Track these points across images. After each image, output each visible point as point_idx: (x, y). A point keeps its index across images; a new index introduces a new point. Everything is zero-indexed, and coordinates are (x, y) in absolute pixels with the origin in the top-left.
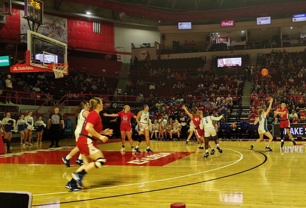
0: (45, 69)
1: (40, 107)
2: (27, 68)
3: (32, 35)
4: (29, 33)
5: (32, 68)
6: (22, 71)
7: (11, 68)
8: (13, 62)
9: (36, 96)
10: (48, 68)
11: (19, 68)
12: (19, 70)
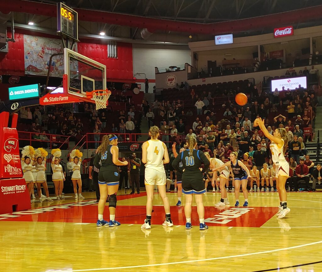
0: (83, 98)
4: (67, 51)
9: (52, 137)
10: (87, 96)
11: (51, 99)
12: (50, 101)
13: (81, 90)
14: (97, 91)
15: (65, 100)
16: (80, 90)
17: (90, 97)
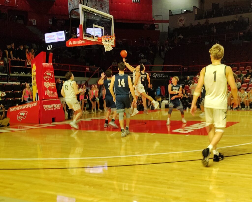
0: (96, 42)
1: (89, 79)
2: (80, 42)
3: (83, 9)
4: (81, 6)
5: (84, 42)
6: (76, 45)
7: (67, 42)
8: (68, 37)
9: (86, 69)
10: (98, 41)
11: (74, 42)
12: (73, 44)
17: (100, 41)
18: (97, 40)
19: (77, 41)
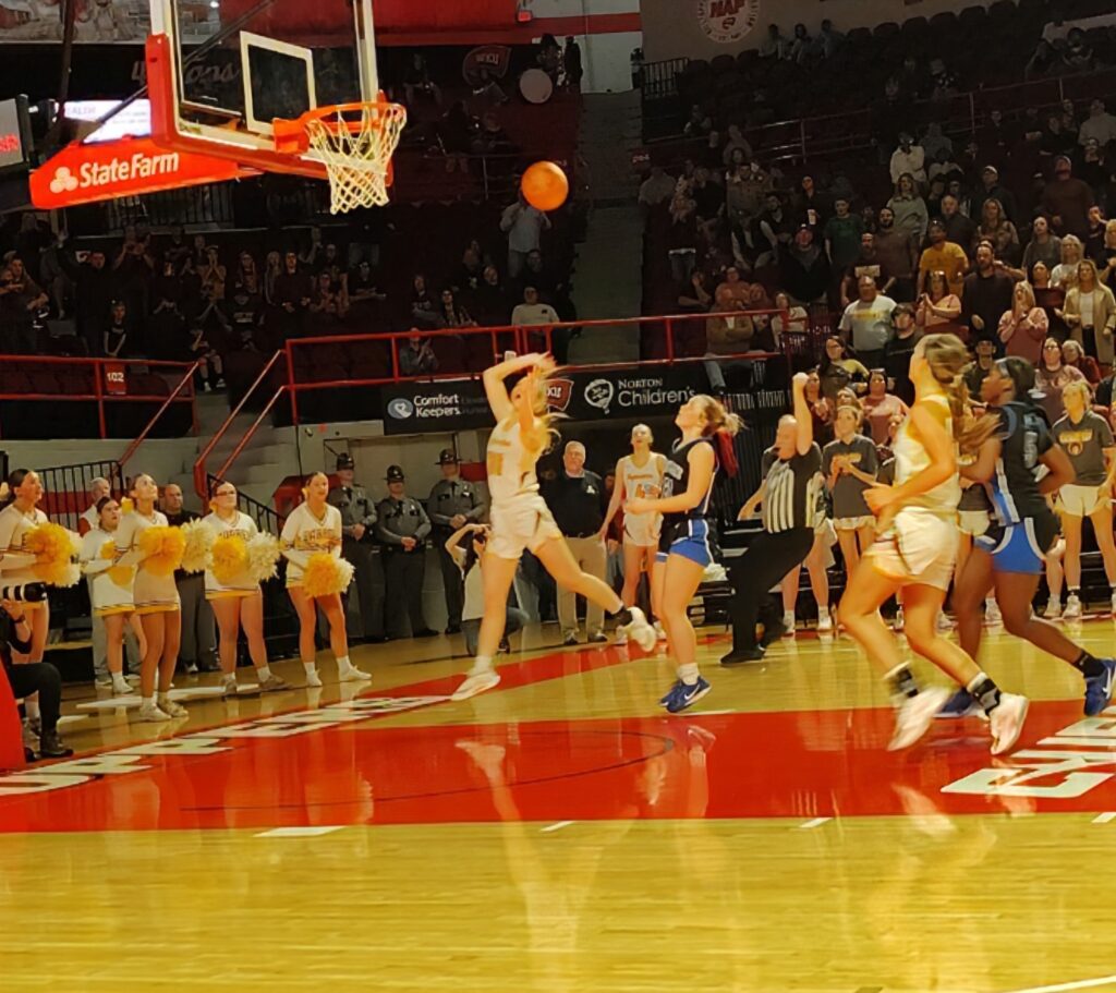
0: (259, 154)
9: (104, 377)
10: (278, 147)
11: (88, 170)
12: (84, 185)
13: (243, 112)
14: (327, 111)
15: (162, 170)
16: (239, 113)
17: (292, 147)
18: (271, 138)
19: (115, 161)
